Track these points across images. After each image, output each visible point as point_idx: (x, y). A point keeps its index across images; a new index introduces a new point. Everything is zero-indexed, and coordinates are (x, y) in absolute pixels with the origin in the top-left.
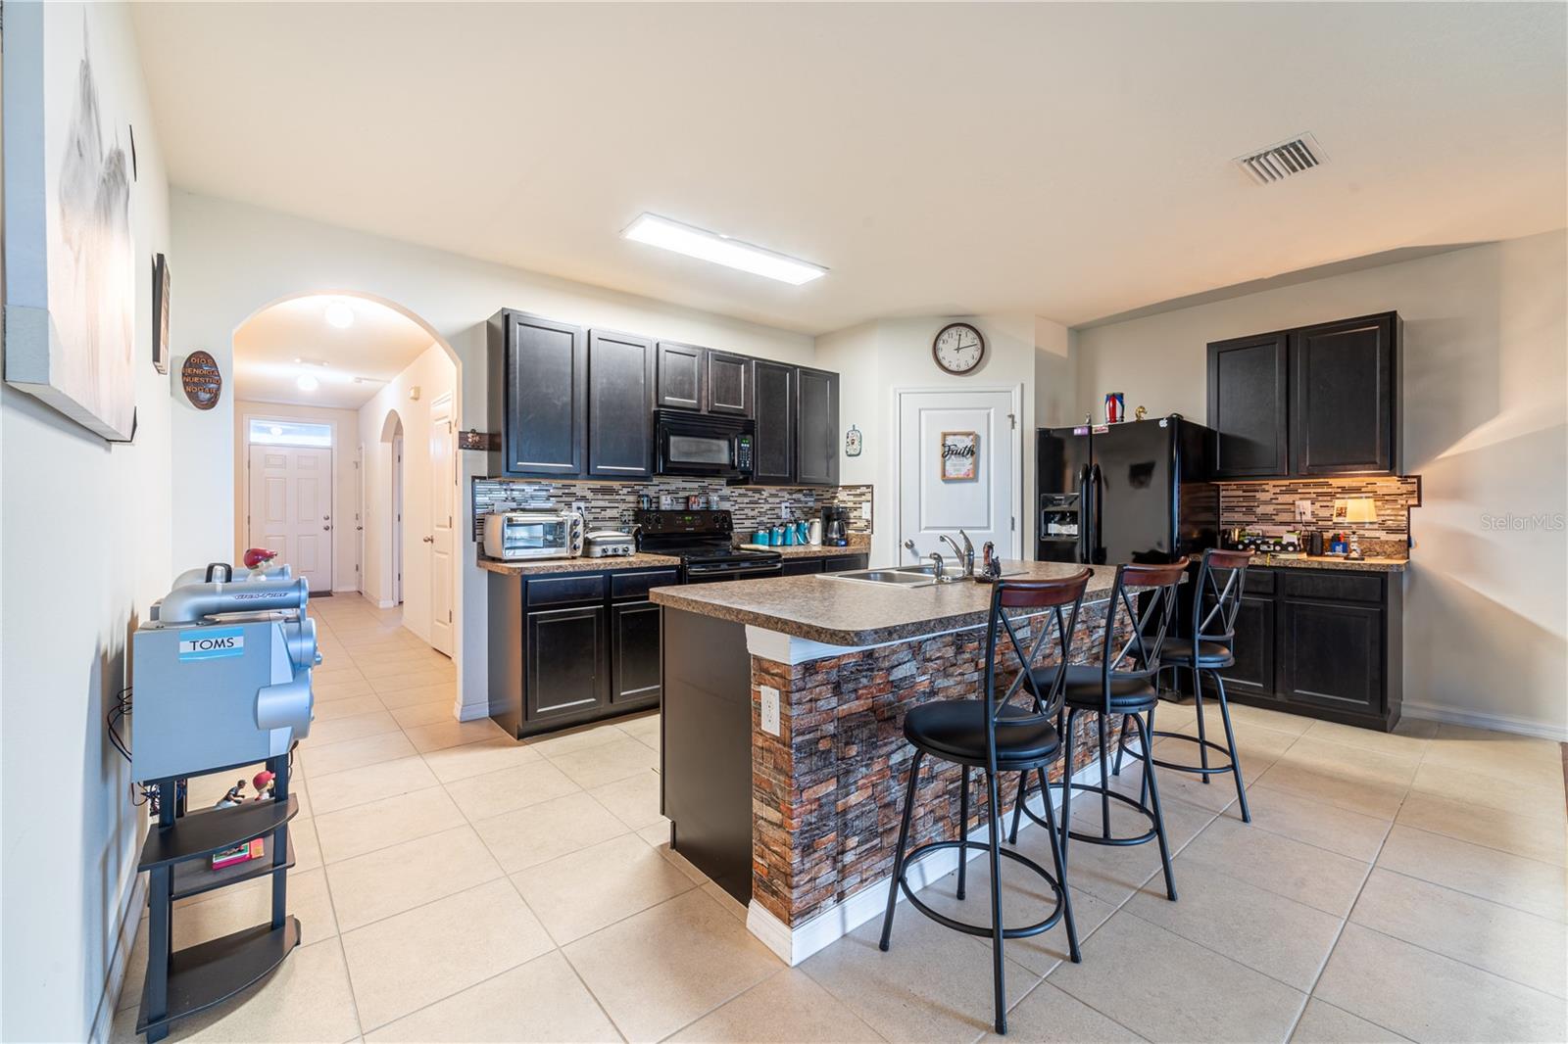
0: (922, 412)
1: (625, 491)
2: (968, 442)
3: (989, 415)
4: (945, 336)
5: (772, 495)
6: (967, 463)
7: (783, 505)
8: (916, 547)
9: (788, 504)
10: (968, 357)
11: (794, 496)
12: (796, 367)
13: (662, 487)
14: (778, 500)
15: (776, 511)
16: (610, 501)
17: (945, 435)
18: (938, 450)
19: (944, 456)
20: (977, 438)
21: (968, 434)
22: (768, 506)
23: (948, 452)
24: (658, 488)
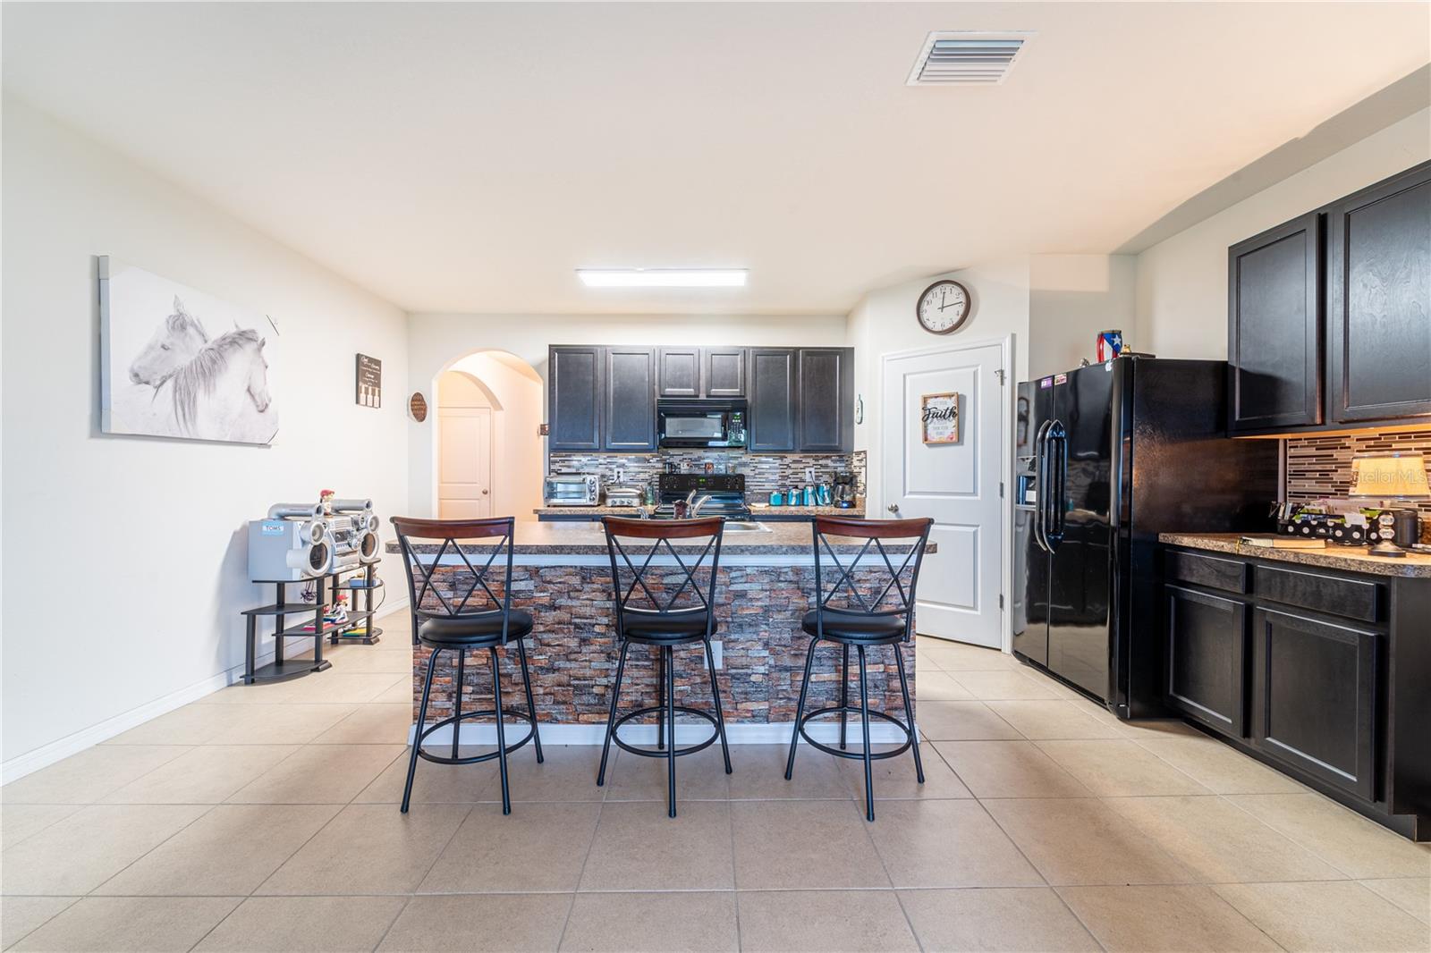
0: (907, 377)
1: (655, 460)
2: (951, 403)
3: (975, 374)
4: (929, 297)
5: (795, 462)
6: (951, 425)
7: (807, 470)
8: (900, 511)
9: (812, 470)
10: (953, 315)
11: (821, 462)
12: (798, 349)
13: (685, 456)
14: (802, 466)
15: (800, 475)
16: (643, 467)
17: (925, 399)
18: (920, 414)
19: (925, 419)
20: (960, 399)
21: (950, 396)
22: (791, 471)
23: (928, 415)
24: (682, 457)
